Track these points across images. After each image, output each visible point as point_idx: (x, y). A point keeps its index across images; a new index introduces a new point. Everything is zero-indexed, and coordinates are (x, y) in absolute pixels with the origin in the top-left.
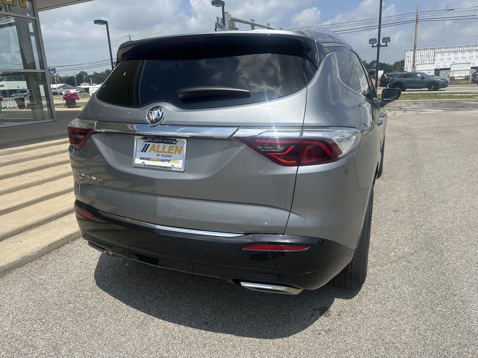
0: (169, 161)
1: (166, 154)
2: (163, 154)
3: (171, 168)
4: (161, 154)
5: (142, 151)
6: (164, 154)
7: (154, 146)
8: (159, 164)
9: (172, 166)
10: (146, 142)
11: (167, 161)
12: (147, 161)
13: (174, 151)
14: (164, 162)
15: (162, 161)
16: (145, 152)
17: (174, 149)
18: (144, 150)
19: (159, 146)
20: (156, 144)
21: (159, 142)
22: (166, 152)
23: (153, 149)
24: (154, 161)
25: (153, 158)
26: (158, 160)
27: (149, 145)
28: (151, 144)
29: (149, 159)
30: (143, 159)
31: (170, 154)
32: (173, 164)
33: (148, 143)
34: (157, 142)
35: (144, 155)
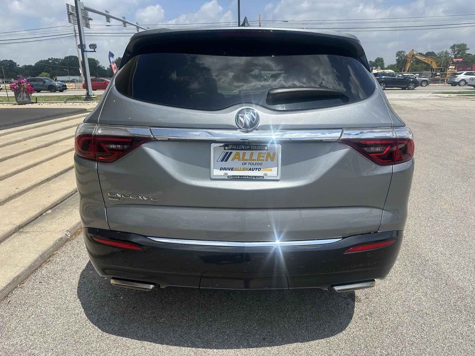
0: (259, 170)
1: (255, 162)
2: (250, 162)
3: (263, 177)
4: (248, 162)
5: (222, 161)
6: (253, 162)
7: (238, 154)
8: (246, 173)
9: (266, 175)
10: (228, 149)
11: (257, 170)
12: (230, 171)
13: (265, 158)
14: (252, 170)
15: (250, 170)
16: (226, 161)
17: (265, 155)
18: (225, 158)
19: (244, 154)
20: (241, 152)
21: (245, 149)
22: (255, 160)
23: (237, 157)
24: (239, 170)
25: (238, 168)
26: (244, 170)
27: (231, 153)
28: (234, 152)
29: (232, 169)
30: (225, 169)
31: (260, 162)
32: (265, 172)
33: (230, 151)
34: (242, 149)
35: (224, 164)
